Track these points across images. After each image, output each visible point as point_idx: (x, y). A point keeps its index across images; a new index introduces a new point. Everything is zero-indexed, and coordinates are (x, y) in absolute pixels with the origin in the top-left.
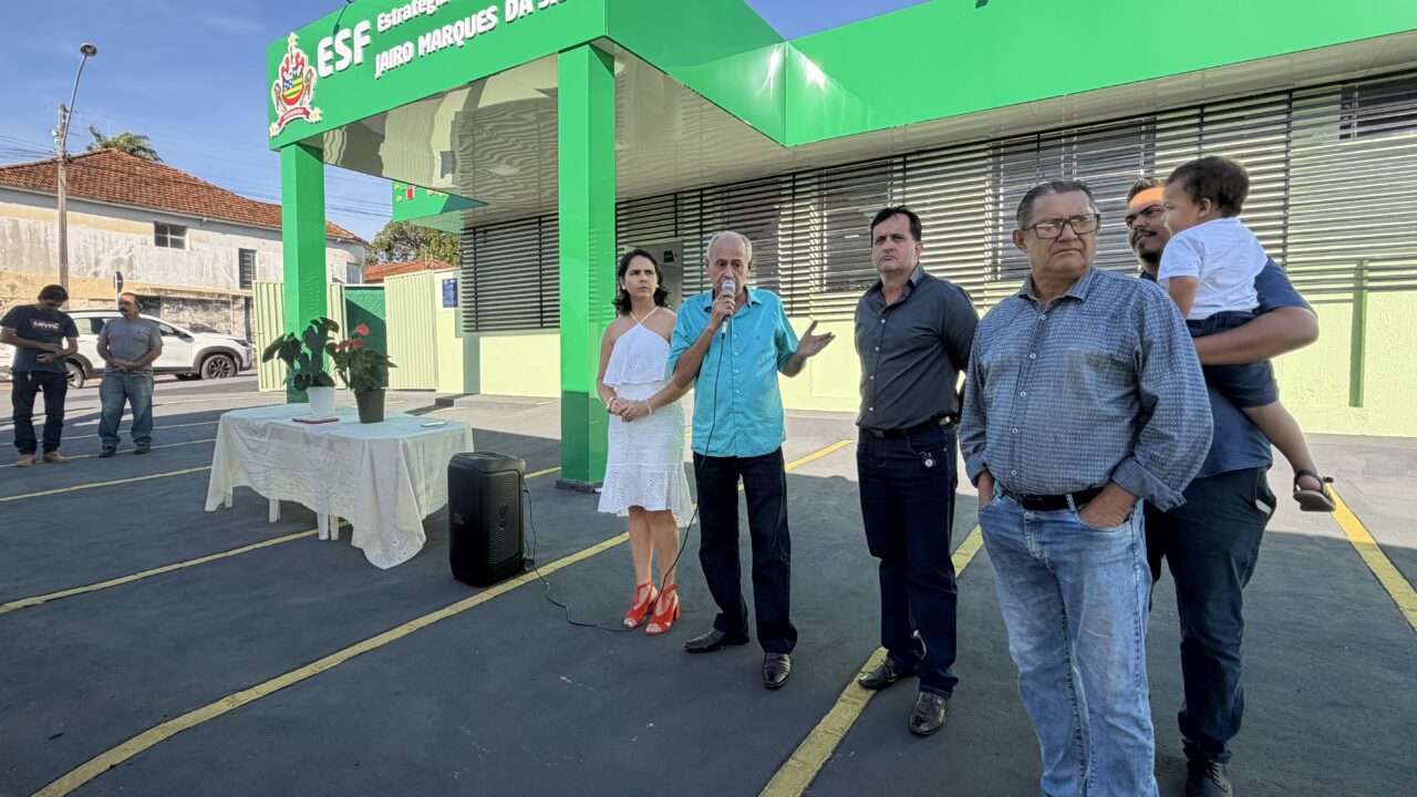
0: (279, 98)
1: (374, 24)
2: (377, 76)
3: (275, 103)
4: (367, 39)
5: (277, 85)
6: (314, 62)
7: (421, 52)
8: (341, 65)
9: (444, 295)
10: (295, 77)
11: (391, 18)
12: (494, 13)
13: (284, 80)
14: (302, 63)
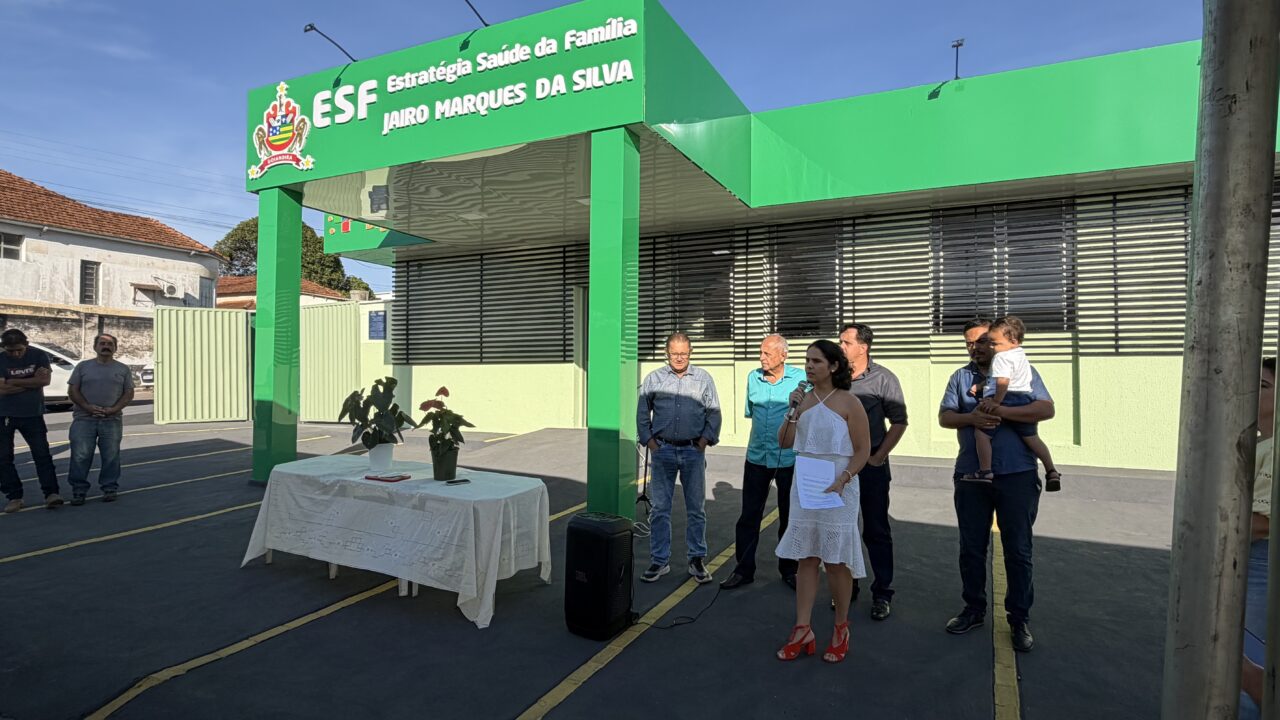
0: (261, 143)
1: (383, 83)
2: (384, 133)
3: (257, 147)
4: (373, 98)
5: (261, 129)
6: (308, 111)
7: (438, 116)
8: (339, 118)
9: (370, 327)
10: (284, 124)
11: (404, 81)
12: (523, 89)
13: (270, 125)
14: (294, 112)
